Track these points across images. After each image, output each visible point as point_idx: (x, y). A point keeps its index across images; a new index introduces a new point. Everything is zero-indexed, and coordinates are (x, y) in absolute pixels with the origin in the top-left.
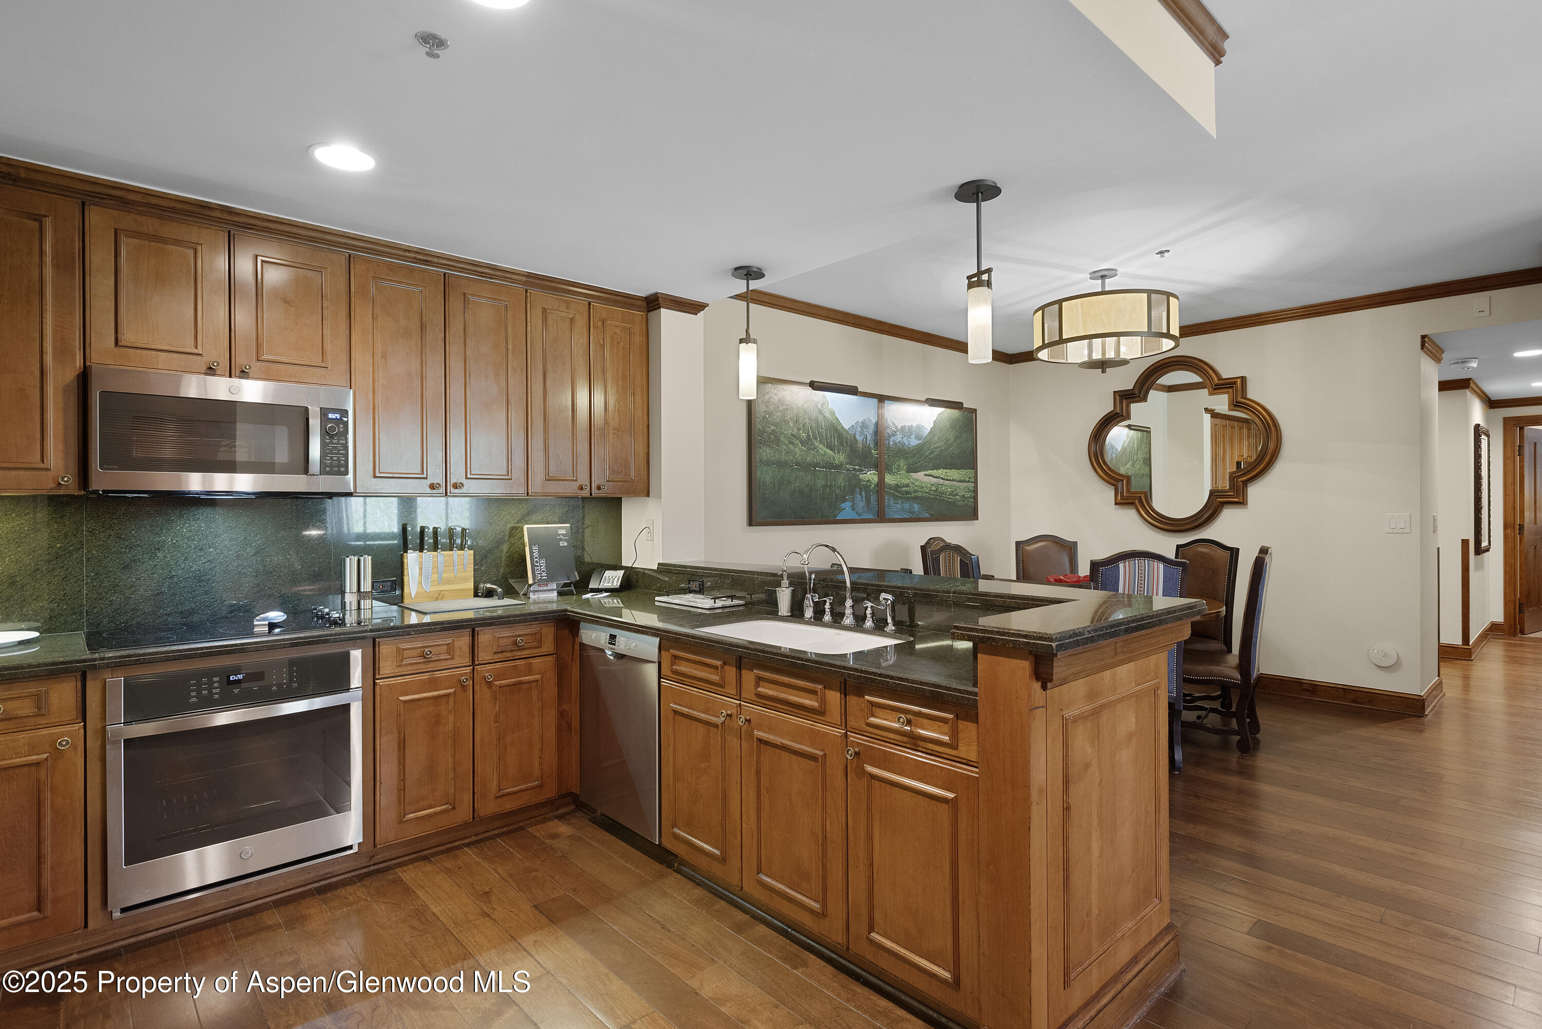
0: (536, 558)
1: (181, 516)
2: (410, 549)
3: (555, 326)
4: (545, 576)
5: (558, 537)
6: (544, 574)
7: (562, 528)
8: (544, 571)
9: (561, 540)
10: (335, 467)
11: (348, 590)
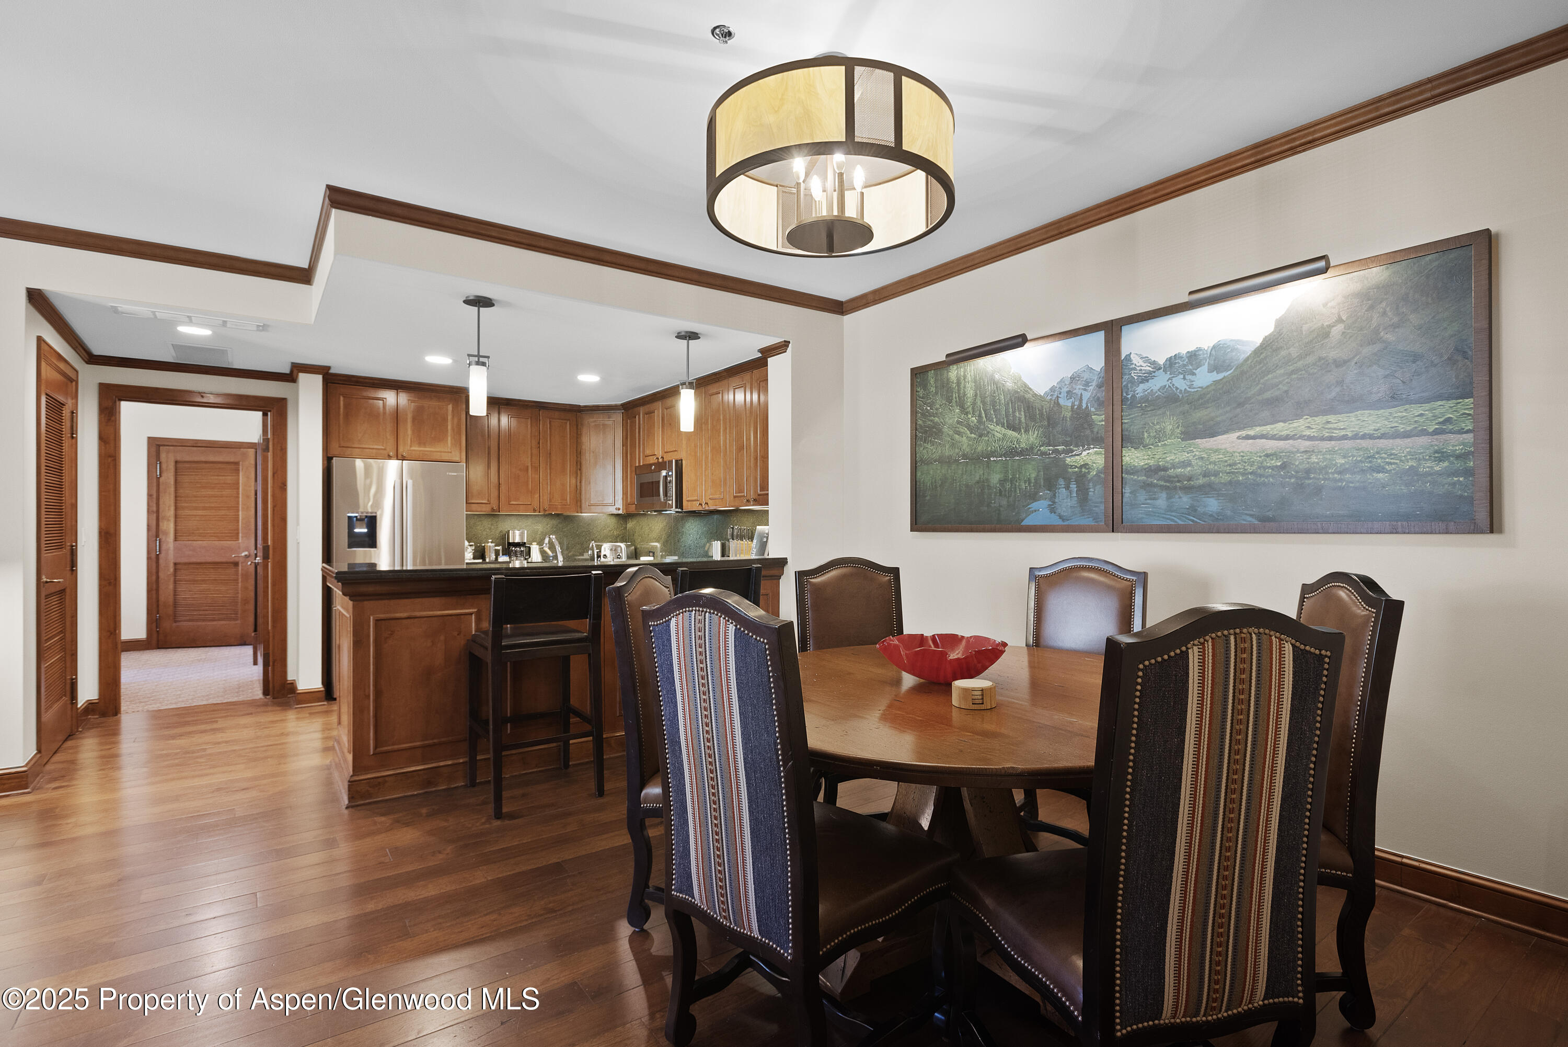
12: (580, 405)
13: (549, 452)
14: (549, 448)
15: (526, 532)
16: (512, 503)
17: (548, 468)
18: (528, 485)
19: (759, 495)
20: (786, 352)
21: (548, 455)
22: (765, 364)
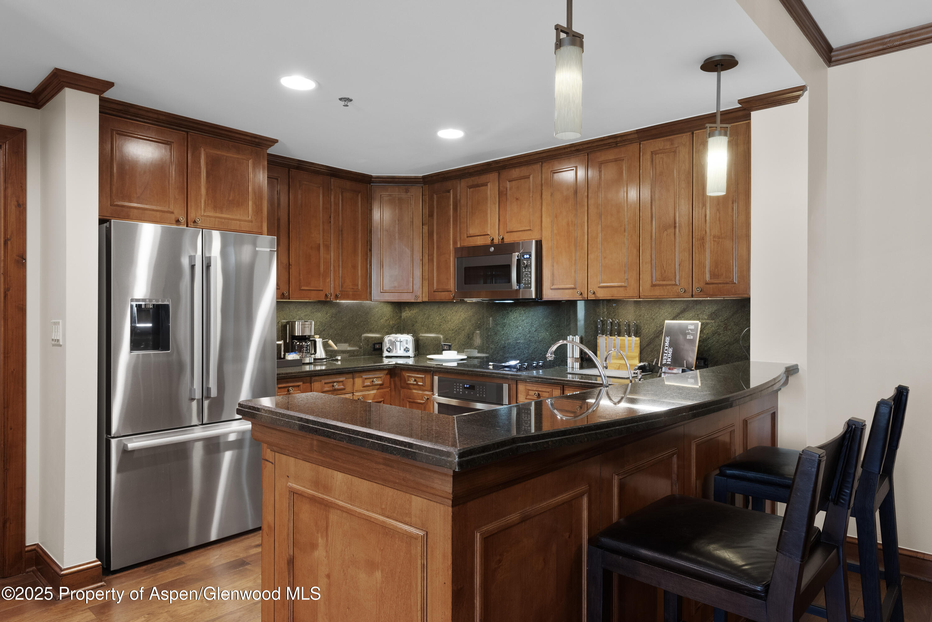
0: (667, 347)
1: (511, 311)
2: (600, 334)
3: (661, 162)
4: (670, 362)
5: (687, 331)
6: (669, 360)
7: (692, 324)
8: (669, 358)
9: (689, 334)
10: (527, 284)
11: (568, 356)
12: (371, 176)
13: (340, 229)
14: (340, 224)
15: (313, 323)
16: (303, 288)
17: (340, 247)
18: (319, 267)
19: (707, 284)
20: (797, 102)
21: (340, 233)
22: (748, 117)
